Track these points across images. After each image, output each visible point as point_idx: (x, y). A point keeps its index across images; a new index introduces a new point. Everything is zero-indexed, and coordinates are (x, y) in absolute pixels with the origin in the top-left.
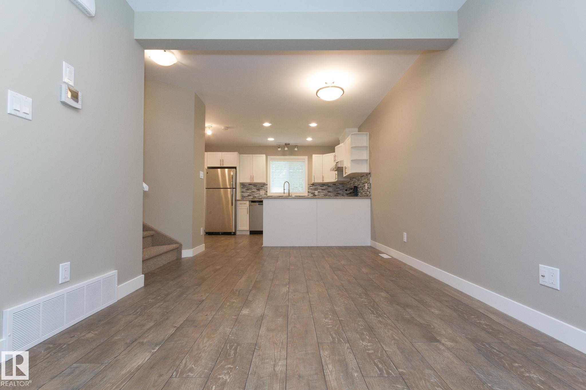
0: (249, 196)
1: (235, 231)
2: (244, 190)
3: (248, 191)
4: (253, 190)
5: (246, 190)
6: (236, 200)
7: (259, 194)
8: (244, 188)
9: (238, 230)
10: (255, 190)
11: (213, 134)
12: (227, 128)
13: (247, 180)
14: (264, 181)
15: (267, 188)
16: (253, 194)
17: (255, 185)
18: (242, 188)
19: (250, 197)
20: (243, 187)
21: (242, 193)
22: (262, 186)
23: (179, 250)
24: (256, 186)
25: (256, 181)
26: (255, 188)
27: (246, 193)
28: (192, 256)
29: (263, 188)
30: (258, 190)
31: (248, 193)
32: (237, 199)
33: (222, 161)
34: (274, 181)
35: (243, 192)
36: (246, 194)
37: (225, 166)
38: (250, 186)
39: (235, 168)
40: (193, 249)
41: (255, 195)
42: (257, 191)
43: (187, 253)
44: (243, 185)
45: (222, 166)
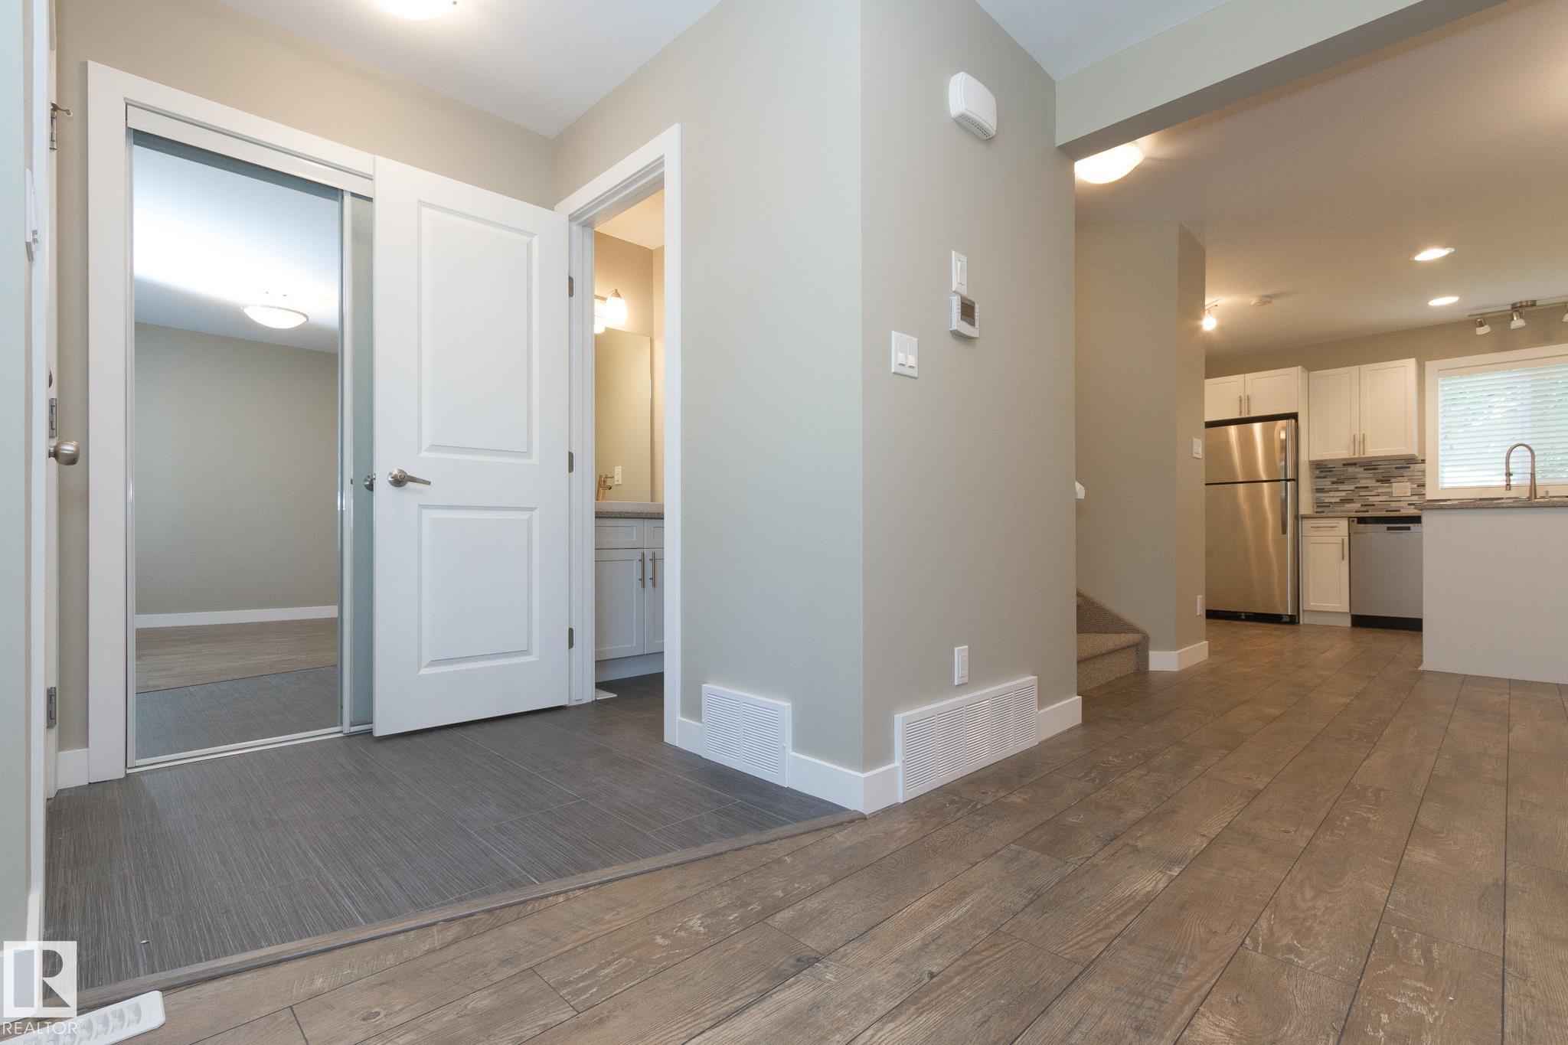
0: (1344, 501)
1: (1296, 613)
2: (1326, 483)
3: (1341, 487)
4: (1363, 483)
5: (1333, 483)
6: (1297, 517)
7: (1390, 494)
8: (1325, 477)
9: (1304, 611)
10: (1372, 483)
11: (1220, 329)
12: (1266, 300)
13: (1337, 450)
14: (1412, 450)
15: (1424, 471)
16: (1362, 494)
17: (1370, 465)
18: (1317, 478)
19: (1347, 506)
20: (1323, 474)
21: (1318, 495)
22: (1406, 465)
23: (1140, 649)
24: (1377, 469)
25: (1374, 450)
26: (1368, 474)
27: (1331, 494)
28: (1176, 669)
29: (1406, 473)
30: (1386, 480)
31: (1344, 494)
32: (1303, 511)
33: (1245, 400)
34: (1454, 447)
35: (1319, 490)
36: (1333, 497)
37: (1253, 414)
38: (1351, 469)
39: (1294, 416)
40: (1179, 651)
41: (1371, 499)
42: (1379, 484)
43: (1162, 661)
44: (1321, 468)
45: (1245, 415)
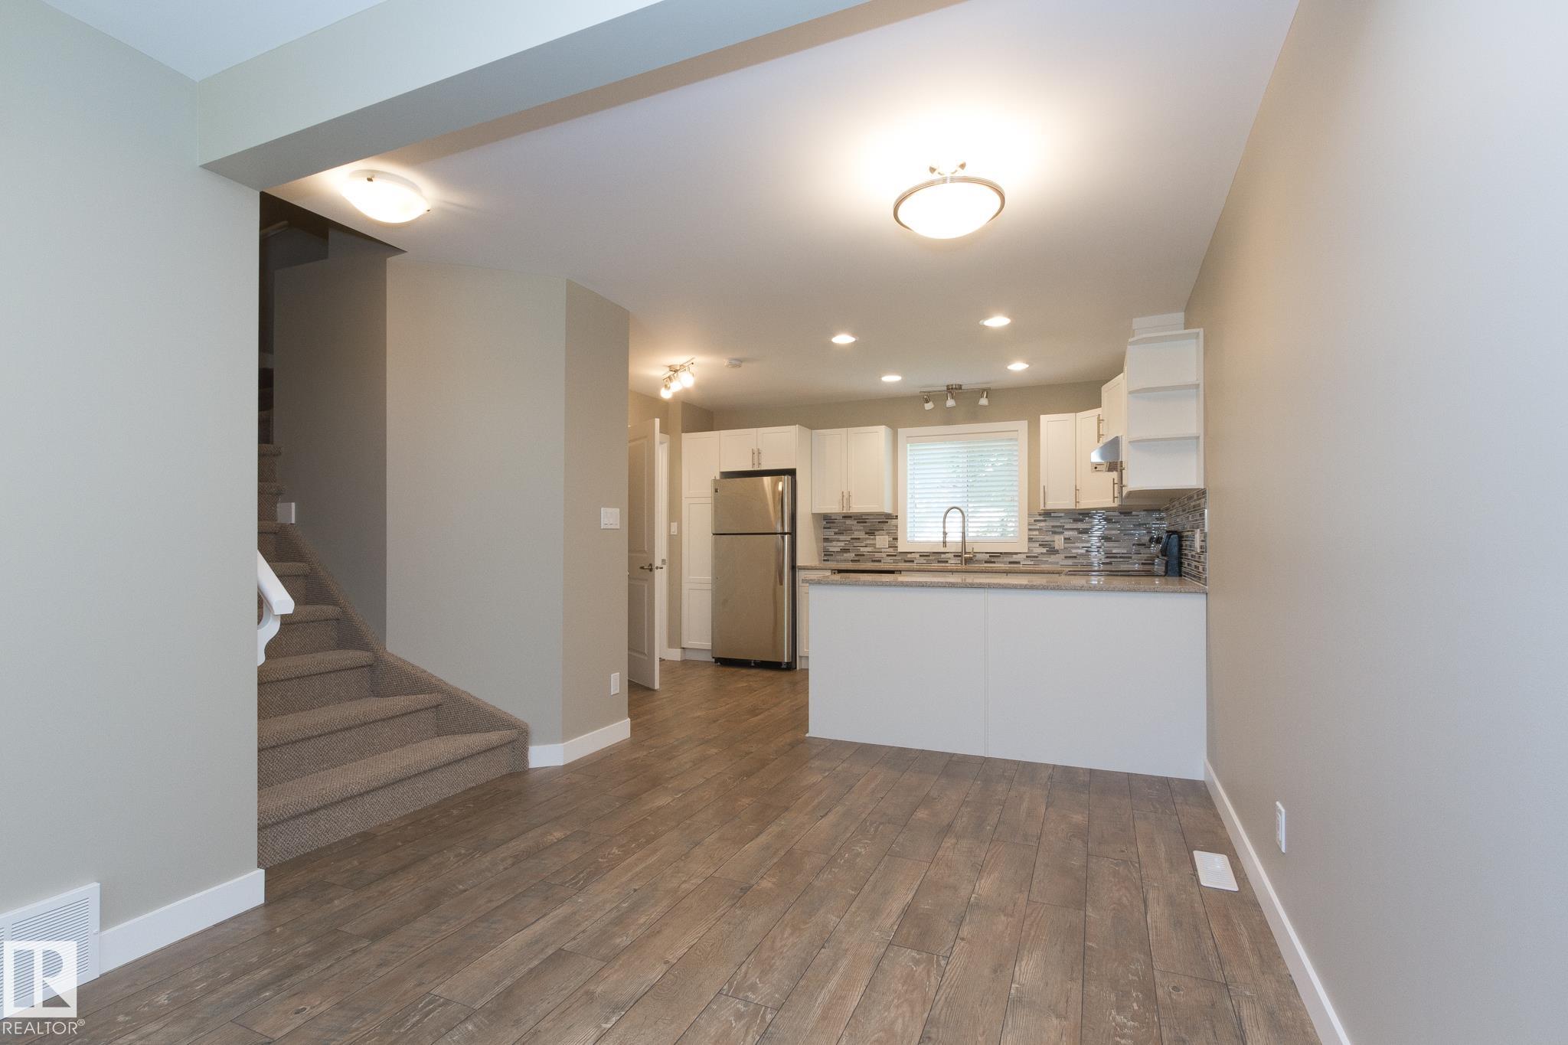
0: (845, 550)
1: (794, 661)
2: (830, 534)
3: (842, 538)
4: (856, 535)
5: (836, 533)
6: (794, 568)
7: (874, 545)
8: (829, 528)
9: (800, 657)
10: (862, 535)
11: (698, 386)
12: (737, 363)
13: (833, 507)
14: (887, 509)
15: (897, 526)
16: (855, 544)
17: (861, 518)
18: (825, 528)
19: (845, 555)
20: (828, 525)
21: (825, 544)
22: (882, 522)
24: (866, 522)
25: (858, 507)
26: (860, 527)
27: (834, 543)
28: (562, 764)
29: (885, 527)
30: (871, 533)
31: (842, 544)
32: (799, 563)
33: (757, 454)
34: (917, 506)
35: (826, 540)
36: (835, 547)
37: (764, 467)
38: (848, 522)
39: (792, 473)
40: (566, 743)
41: (862, 549)
42: (867, 536)
43: (544, 756)
44: (827, 521)
45: (756, 468)
